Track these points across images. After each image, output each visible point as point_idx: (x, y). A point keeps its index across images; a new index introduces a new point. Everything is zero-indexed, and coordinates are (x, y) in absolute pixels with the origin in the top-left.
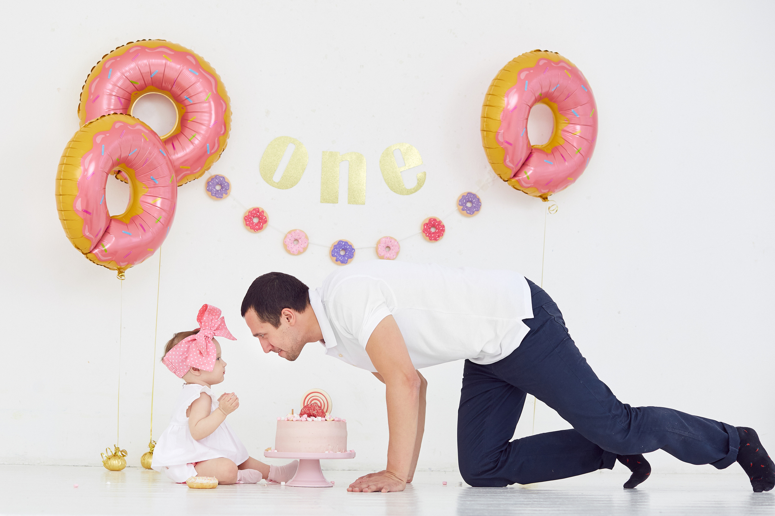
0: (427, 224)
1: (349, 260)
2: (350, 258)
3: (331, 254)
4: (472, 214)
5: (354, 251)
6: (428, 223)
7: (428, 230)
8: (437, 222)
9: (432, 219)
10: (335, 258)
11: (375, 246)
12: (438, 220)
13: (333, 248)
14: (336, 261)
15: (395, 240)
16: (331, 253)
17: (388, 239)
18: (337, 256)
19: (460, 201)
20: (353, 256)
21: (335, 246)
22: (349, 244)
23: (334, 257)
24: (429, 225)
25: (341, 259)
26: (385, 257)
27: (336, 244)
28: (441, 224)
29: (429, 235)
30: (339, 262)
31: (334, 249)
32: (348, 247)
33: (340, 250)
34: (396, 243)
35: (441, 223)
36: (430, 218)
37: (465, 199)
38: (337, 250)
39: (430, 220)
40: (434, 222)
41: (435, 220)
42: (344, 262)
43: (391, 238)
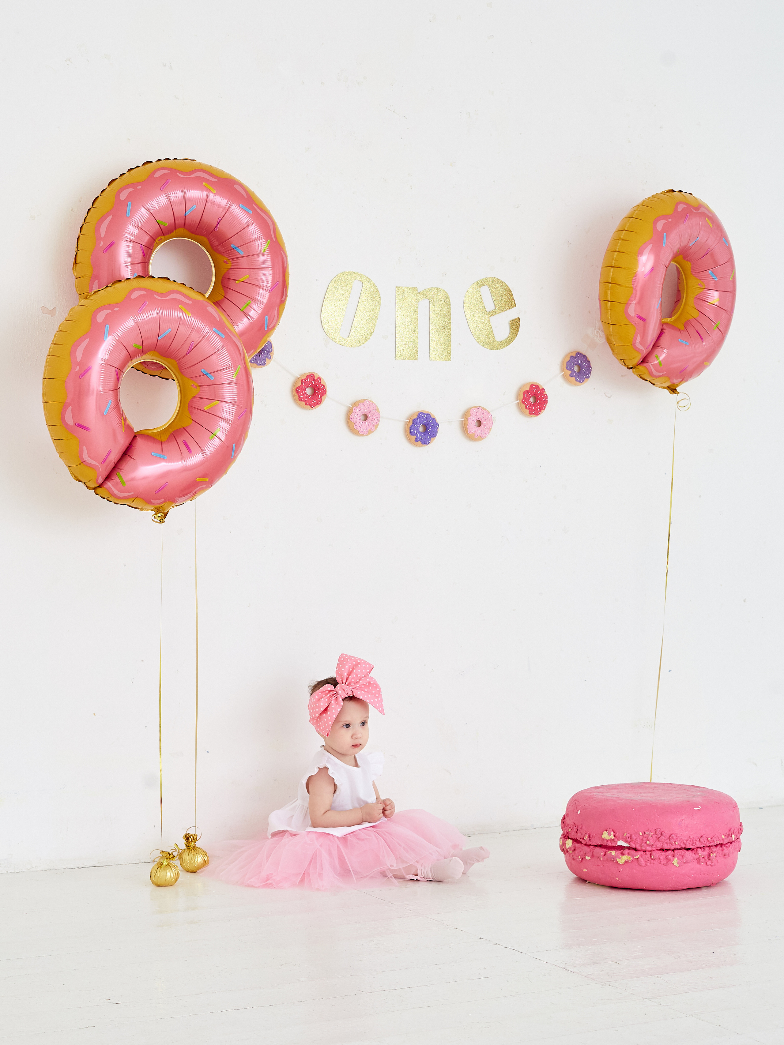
0: (527, 391)
1: (432, 439)
2: (433, 437)
3: (409, 432)
4: (583, 382)
5: (438, 426)
6: (529, 390)
7: (529, 400)
8: (540, 390)
9: (534, 385)
10: (415, 437)
11: (463, 419)
12: (541, 388)
13: (411, 423)
14: (416, 440)
15: (488, 412)
16: (409, 430)
17: (480, 410)
18: (417, 435)
19: (567, 363)
20: (437, 434)
21: (414, 420)
22: (432, 417)
23: (414, 435)
24: (530, 394)
25: (422, 439)
26: (477, 436)
27: (415, 417)
28: (544, 393)
29: (530, 408)
30: (420, 442)
31: (413, 423)
32: (430, 422)
33: (421, 425)
34: (490, 416)
35: (544, 391)
36: (530, 384)
37: (573, 360)
38: (417, 426)
39: (532, 386)
40: (536, 389)
41: (537, 387)
42: (425, 442)
43: (483, 409)
